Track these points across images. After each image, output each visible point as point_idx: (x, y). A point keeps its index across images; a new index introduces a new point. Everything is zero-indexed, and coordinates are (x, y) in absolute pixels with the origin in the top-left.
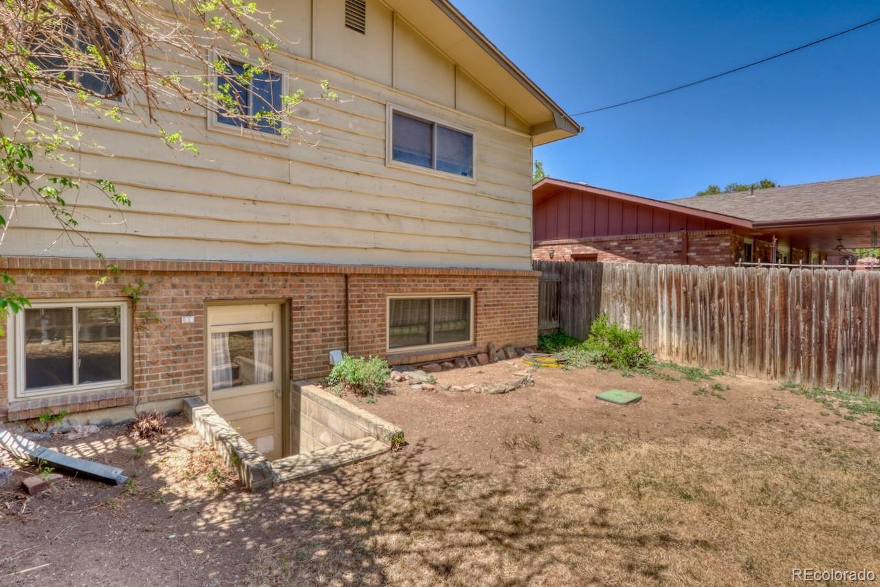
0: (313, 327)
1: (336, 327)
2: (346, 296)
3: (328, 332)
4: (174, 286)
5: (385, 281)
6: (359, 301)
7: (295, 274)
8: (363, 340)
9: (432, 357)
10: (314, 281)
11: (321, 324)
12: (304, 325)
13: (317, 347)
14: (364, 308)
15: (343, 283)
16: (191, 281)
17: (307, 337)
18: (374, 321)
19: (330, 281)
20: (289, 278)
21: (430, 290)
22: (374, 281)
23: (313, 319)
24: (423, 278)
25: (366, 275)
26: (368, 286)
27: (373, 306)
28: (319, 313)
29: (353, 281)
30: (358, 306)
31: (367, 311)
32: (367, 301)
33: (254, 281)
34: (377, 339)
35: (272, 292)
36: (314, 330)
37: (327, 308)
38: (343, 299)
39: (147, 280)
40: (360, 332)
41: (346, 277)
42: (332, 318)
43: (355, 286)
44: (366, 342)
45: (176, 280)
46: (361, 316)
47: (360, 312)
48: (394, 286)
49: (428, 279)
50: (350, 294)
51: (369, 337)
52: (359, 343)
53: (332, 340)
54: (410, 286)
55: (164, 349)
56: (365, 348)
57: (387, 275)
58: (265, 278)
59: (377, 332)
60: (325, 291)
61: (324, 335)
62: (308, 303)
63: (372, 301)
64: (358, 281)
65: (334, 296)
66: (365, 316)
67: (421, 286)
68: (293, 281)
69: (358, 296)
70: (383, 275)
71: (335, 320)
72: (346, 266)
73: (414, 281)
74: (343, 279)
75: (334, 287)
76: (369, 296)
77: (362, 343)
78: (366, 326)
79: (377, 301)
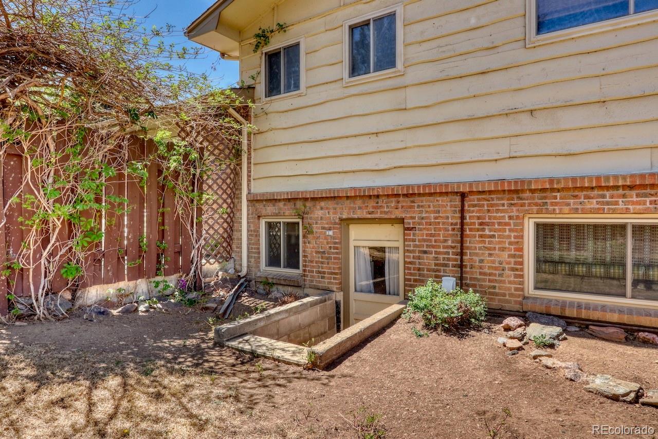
0: (425, 249)
1: (451, 251)
2: (463, 218)
3: (441, 256)
4: (322, 209)
5: (521, 199)
6: (481, 224)
7: (406, 195)
8: (486, 270)
9: (615, 318)
10: (425, 201)
11: (433, 247)
12: (415, 246)
13: (428, 270)
14: (487, 232)
15: (458, 202)
16: (330, 204)
17: (419, 258)
18: (503, 249)
19: (442, 200)
20: (401, 199)
21: (614, 211)
22: (502, 199)
23: (424, 240)
24: (596, 192)
25: (490, 192)
26: (492, 205)
27: (499, 230)
28: (433, 235)
29: (472, 200)
30: (478, 230)
31: (494, 236)
32: (493, 224)
33: (372, 203)
34: (507, 272)
35: (386, 213)
36: (425, 252)
37: (440, 230)
38: (459, 221)
39: (308, 204)
40: (481, 261)
41: (463, 196)
42: (445, 241)
43: (474, 206)
44: (490, 274)
45: (323, 204)
46: (484, 242)
47: (481, 236)
48: (536, 204)
49: (608, 194)
50: (467, 215)
51: (496, 268)
52: (481, 274)
53: (446, 265)
54: (569, 204)
55: (317, 252)
56: (490, 281)
57: (523, 191)
58: (380, 200)
59: (509, 263)
60: (438, 212)
61: (436, 259)
62: (419, 224)
63: (499, 224)
64: (479, 200)
65: (447, 218)
66: (490, 243)
67: (593, 204)
68: (405, 202)
69: (479, 218)
70: (516, 191)
71: (450, 243)
72: (459, 183)
73: (576, 197)
74: (458, 198)
75: (448, 209)
76: (495, 218)
77: (485, 274)
78: (490, 255)
79: (508, 224)
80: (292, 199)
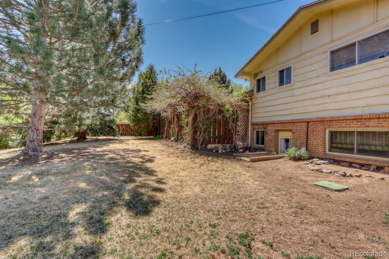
0: (297, 139)
1: (305, 139)
2: (308, 129)
3: (302, 141)
4: (270, 127)
5: (324, 123)
6: (313, 131)
7: (293, 122)
8: (314, 145)
10: (297, 124)
11: (300, 138)
12: (295, 138)
13: (298, 145)
14: (314, 134)
15: (306, 125)
16: (273, 125)
17: (296, 142)
18: (319, 139)
19: (302, 124)
20: (291, 124)
21: (350, 127)
22: (319, 123)
23: (297, 136)
24: (345, 121)
25: (316, 121)
26: (316, 125)
27: (318, 133)
28: (300, 135)
29: (310, 124)
30: (312, 133)
31: (316, 135)
32: (316, 131)
33: (283, 125)
34: (320, 146)
35: (287, 128)
36: (298, 140)
37: (302, 133)
38: (307, 130)
39: (267, 125)
40: (313, 143)
41: (308, 122)
42: (303, 136)
43: (311, 125)
44: (315, 147)
45: (271, 125)
46: (314, 137)
47: (313, 135)
48: (328, 125)
49: (348, 121)
50: (309, 128)
51: (317, 145)
52: (313, 146)
53: (303, 144)
54: (337, 125)
55: (269, 140)
56: (315, 149)
57: (324, 121)
58: (286, 124)
59: (320, 143)
60: (301, 127)
61: (300, 142)
62: (296, 131)
63: (318, 131)
64: (312, 124)
65: (304, 129)
66: (315, 137)
67: (344, 125)
68: (292, 124)
69: (312, 129)
70: (323, 121)
71: (304, 137)
72: (306, 119)
73: (339, 123)
74: (307, 123)
75: (304, 125)
76: (317, 129)
77: (314, 147)
78: (315, 141)
79: (320, 131)
80: (262, 124)
